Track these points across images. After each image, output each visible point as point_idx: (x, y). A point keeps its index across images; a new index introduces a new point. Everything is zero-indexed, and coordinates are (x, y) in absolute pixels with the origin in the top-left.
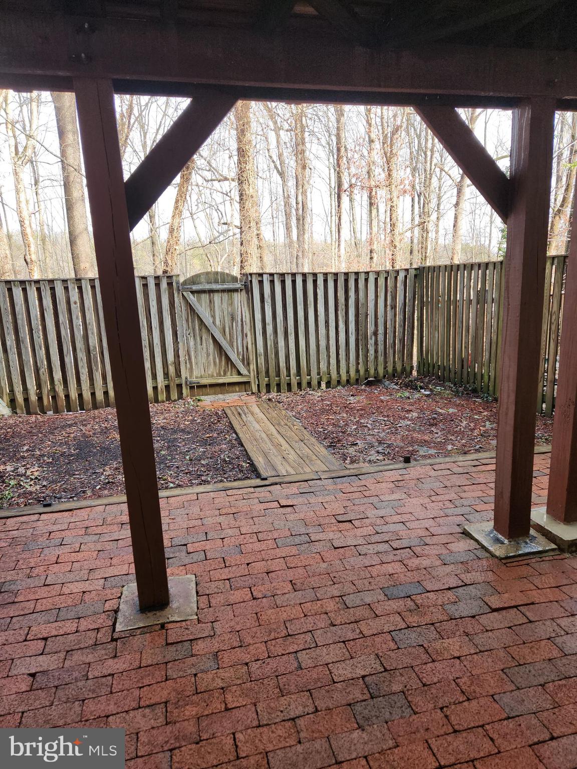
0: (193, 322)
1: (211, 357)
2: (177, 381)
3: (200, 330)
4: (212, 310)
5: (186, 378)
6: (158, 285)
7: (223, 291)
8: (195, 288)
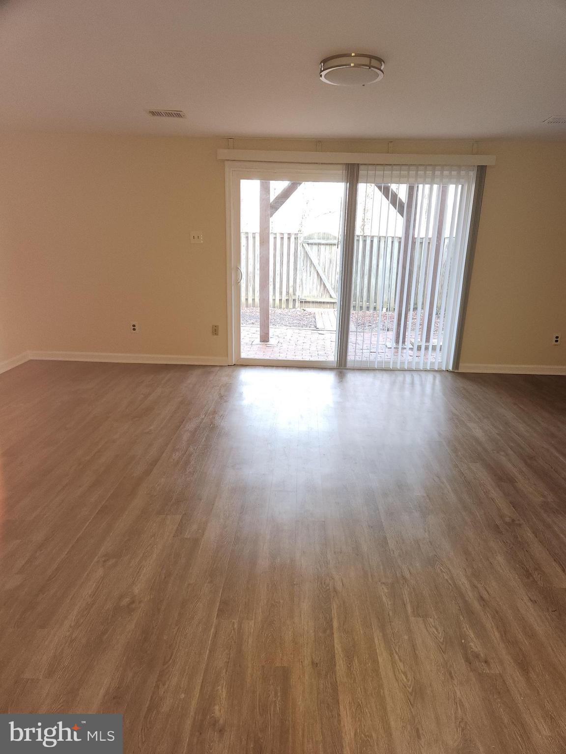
0: (307, 262)
1: (315, 285)
2: (293, 298)
3: (310, 267)
4: (319, 255)
5: (299, 296)
6: (289, 238)
7: (327, 244)
8: (310, 241)
